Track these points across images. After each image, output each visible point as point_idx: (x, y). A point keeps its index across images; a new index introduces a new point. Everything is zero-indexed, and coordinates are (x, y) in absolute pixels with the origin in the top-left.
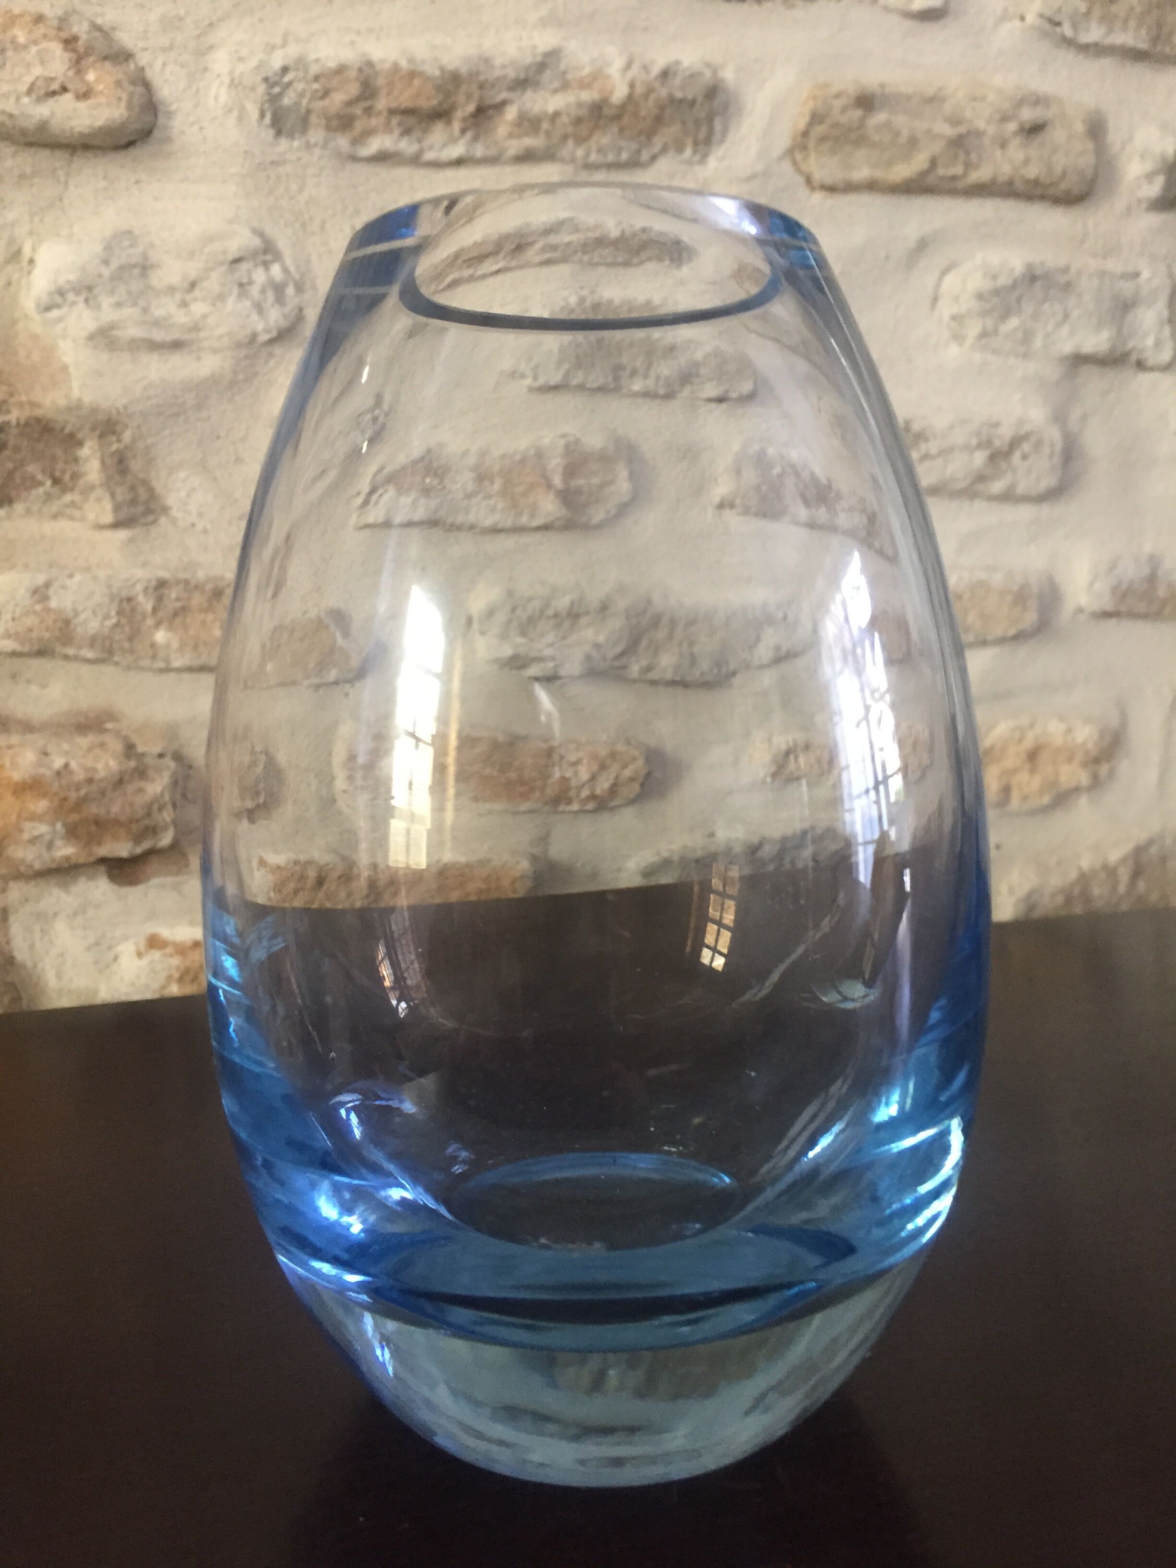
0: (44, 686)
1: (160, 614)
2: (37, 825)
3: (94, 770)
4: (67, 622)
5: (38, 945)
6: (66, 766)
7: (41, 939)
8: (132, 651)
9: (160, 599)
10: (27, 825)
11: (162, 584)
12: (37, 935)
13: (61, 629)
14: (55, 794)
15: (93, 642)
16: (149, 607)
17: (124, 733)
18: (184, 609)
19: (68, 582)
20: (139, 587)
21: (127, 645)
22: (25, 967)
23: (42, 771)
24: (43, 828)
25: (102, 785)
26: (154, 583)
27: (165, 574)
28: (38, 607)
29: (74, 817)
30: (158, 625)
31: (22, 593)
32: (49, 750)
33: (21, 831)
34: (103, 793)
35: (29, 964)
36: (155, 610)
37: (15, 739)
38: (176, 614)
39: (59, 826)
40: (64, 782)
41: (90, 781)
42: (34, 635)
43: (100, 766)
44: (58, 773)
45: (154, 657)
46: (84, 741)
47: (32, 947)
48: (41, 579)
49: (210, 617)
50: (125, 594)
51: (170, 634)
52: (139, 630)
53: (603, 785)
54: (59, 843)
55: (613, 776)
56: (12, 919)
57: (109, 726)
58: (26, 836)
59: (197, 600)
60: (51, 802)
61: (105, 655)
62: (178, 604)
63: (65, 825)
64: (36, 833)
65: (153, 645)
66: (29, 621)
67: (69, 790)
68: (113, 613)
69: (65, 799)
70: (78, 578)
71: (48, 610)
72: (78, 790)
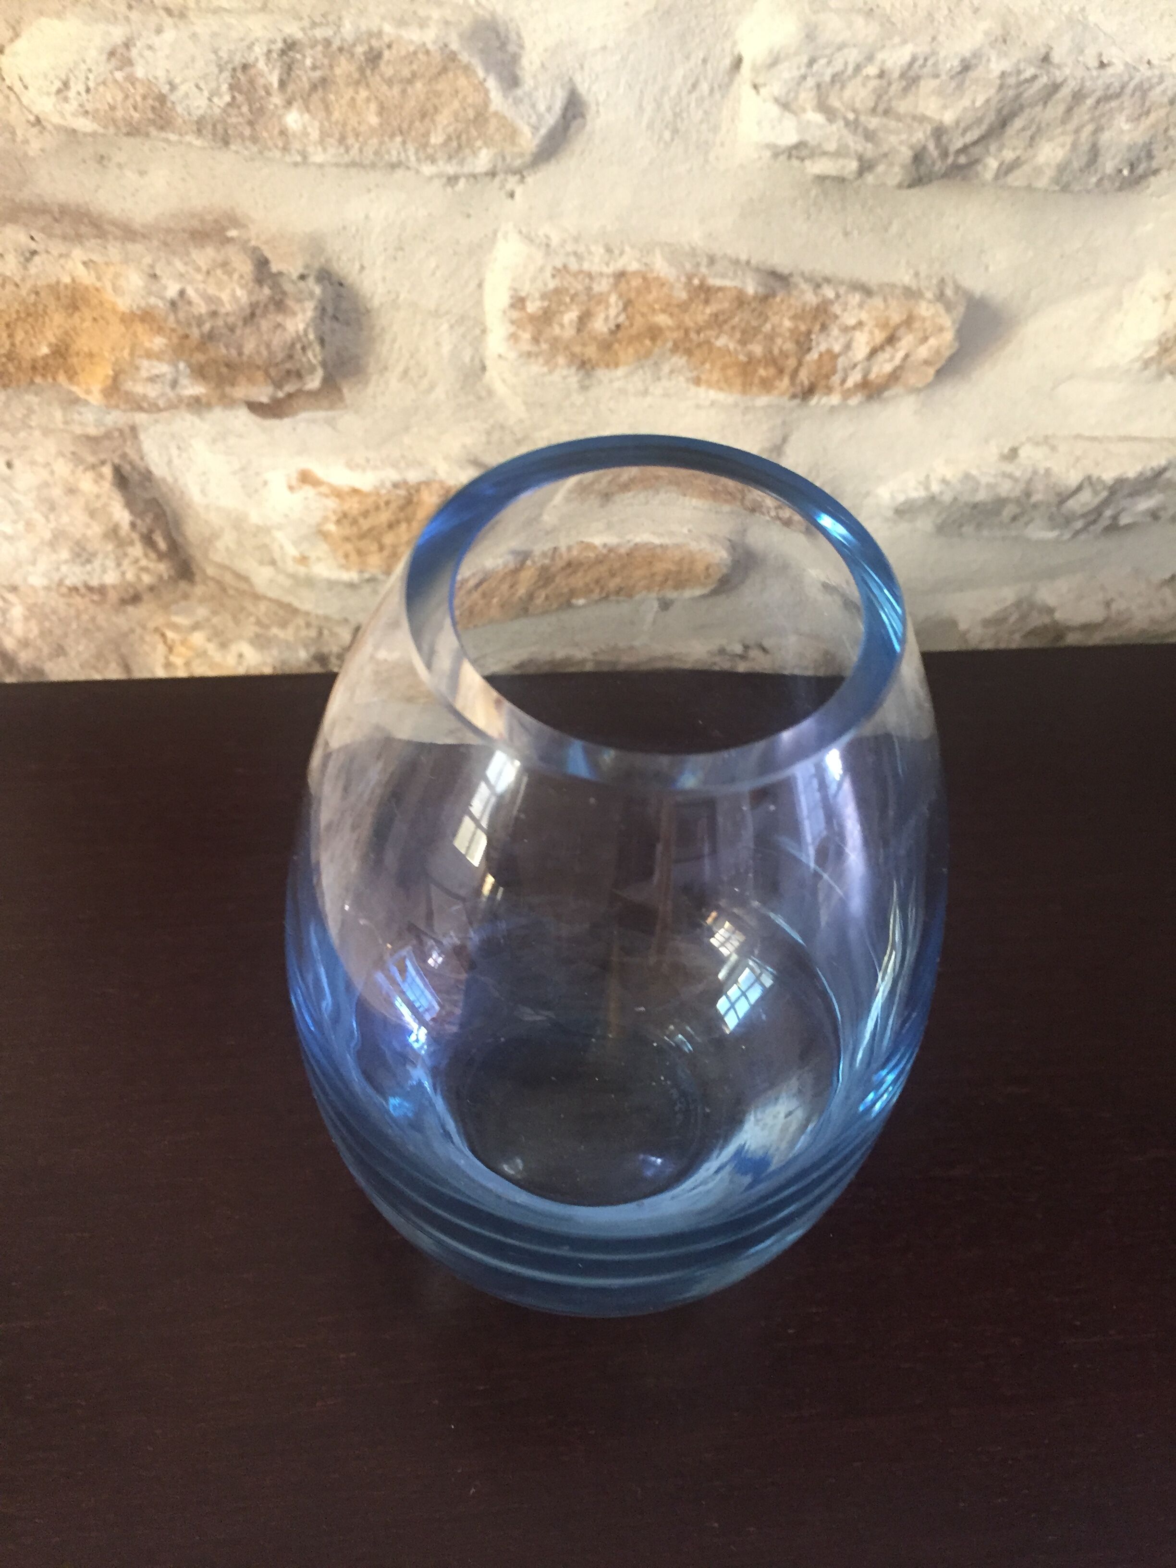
0: (142, 173)
1: (291, 88)
2: (155, 363)
3: (219, 301)
4: (162, 99)
5: (176, 462)
6: (182, 293)
7: (180, 456)
8: (255, 139)
9: (289, 69)
10: (145, 363)
11: (290, 46)
12: (174, 452)
13: (153, 108)
14: (173, 330)
15: (200, 126)
16: (274, 80)
17: (253, 243)
18: (324, 81)
19: (156, 41)
20: (259, 50)
21: (247, 132)
22: (164, 480)
23: (153, 300)
24: (164, 368)
25: (231, 320)
26: (280, 45)
27: (293, 30)
28: (119, 75)
29: (200, 357)
30: (289, 103)
31: (94, 55)
32: (158, 272)
33: (137, 368)
34: (232, 329)
35: (170, 480)
36: (282, 84)
37: (114, 251)
38: (314, 87)
39: (182, 366)
40: (181, 315)
41: (214, 314)
42: (119, 114)
43: (225, 296)
44: (173, 304)
45: (285, 149)
46: (205, 256)
47: (170, 462)
48: (118, 34)
49: (363, 93)
50: (238, 60)
51: (307, 116)
52: (261, 110)
53: (884, 366)
54: (184, 381)
55: (900, 355)
56: (142, 436)
57: (232, 233)
58: (144, 374)
59: (344, 68)
60: (170, 339)
61: (220, 144)
62: (318, 74)
63: (189, 365)
64: (156, 371)
65: (283, 133)
66: (111, 95)
67: (189, 325)
68: (225, 87)
69: (187, 336)
70: (169, 35)
71: (132, 79)
72: (199, 325)
